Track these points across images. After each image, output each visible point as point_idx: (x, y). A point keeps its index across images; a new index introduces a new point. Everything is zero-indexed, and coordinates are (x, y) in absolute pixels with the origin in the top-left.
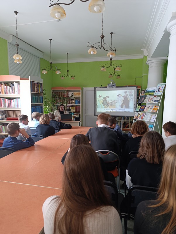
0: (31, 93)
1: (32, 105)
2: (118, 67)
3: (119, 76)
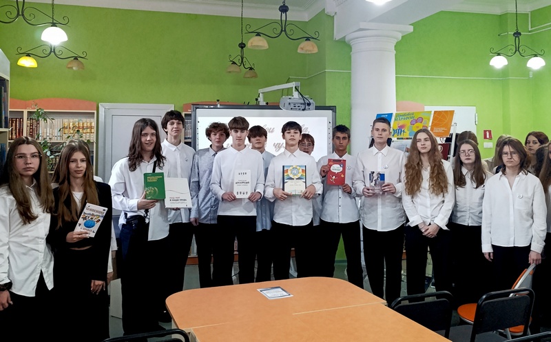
3: (251, 69)
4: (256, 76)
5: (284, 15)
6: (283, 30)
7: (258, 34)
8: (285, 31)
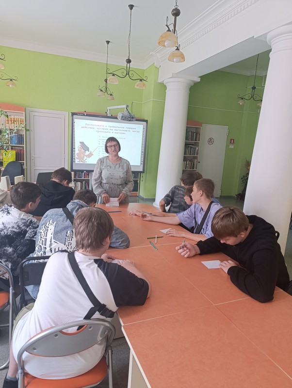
2: (141, 80)
3: (111, 95)
4: (113, 99)
5: (128, 65)
6: (128, 74)
7: (114, 75)
8: (129, 74)
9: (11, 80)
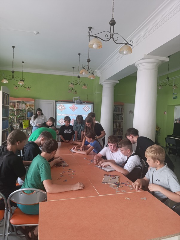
0: (3, 106)
1: (2, 119)
2: (85, 85)
3: (75, 91)
4: (77, 93)
5: (79, 79)
8: (79, 83)
9: (28, 87)
